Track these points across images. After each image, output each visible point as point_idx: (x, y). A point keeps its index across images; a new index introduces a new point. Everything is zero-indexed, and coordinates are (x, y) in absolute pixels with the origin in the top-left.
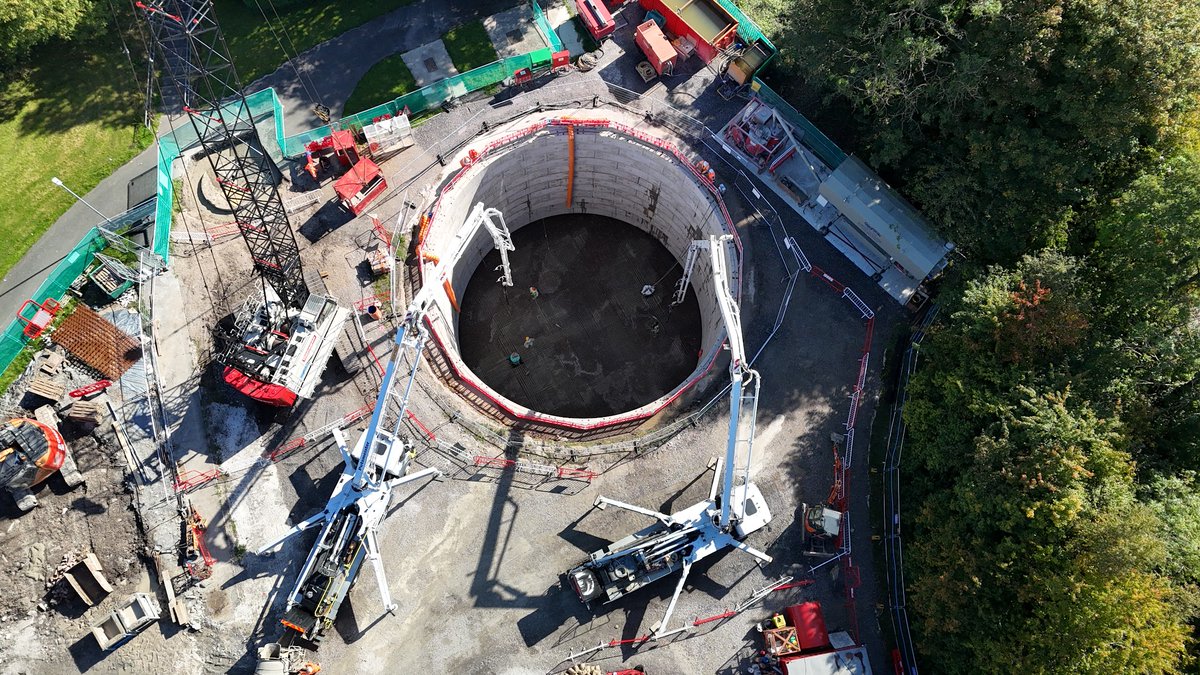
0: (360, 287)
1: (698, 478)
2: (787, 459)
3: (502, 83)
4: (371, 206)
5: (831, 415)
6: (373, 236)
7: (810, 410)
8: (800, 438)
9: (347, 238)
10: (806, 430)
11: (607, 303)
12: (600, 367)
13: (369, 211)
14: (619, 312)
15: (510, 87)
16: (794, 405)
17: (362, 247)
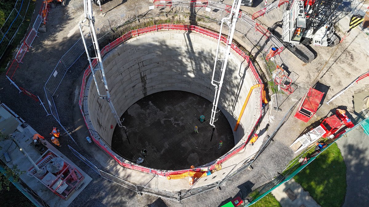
0: (284, 63)
1: (110, 10)
2: (69, 22)
3: (250, 201)
4: (298, 105)
5: (44, 40)
6: (290, 90)
7: (55, 42)
8: (61, 30)
9: (302, 86)
10: (57, 34)
11: (162, 152)
12: (162, 122)
13: (298, 102)
14: (155, 149)
15: (243, 199)
16: (62, 44)
17: (292, 84)
